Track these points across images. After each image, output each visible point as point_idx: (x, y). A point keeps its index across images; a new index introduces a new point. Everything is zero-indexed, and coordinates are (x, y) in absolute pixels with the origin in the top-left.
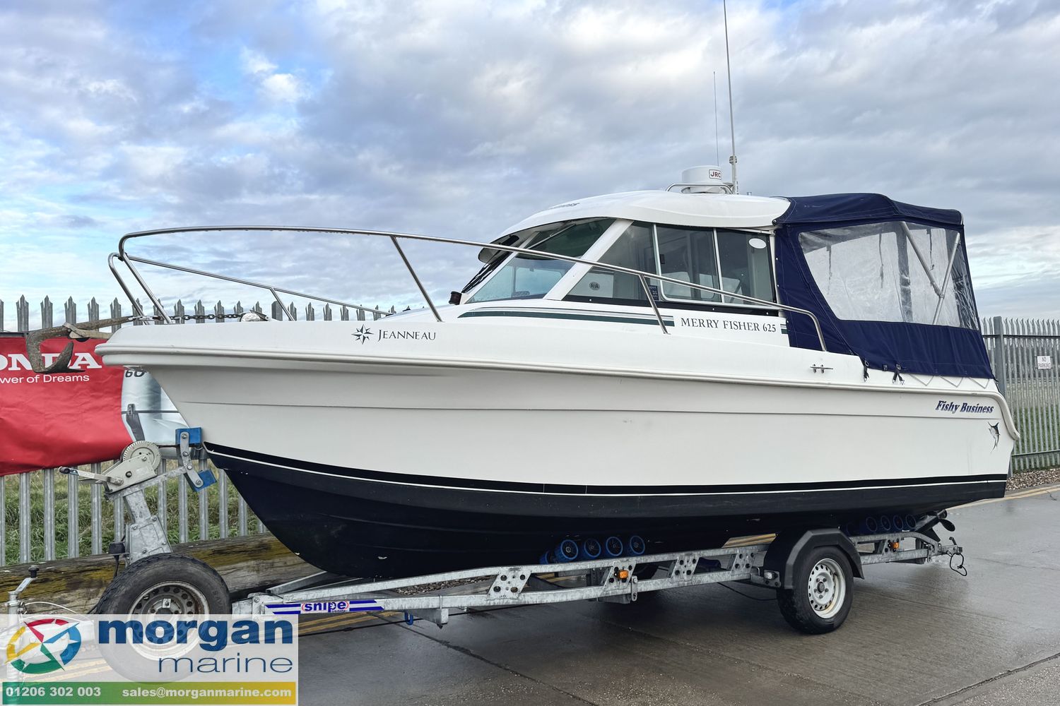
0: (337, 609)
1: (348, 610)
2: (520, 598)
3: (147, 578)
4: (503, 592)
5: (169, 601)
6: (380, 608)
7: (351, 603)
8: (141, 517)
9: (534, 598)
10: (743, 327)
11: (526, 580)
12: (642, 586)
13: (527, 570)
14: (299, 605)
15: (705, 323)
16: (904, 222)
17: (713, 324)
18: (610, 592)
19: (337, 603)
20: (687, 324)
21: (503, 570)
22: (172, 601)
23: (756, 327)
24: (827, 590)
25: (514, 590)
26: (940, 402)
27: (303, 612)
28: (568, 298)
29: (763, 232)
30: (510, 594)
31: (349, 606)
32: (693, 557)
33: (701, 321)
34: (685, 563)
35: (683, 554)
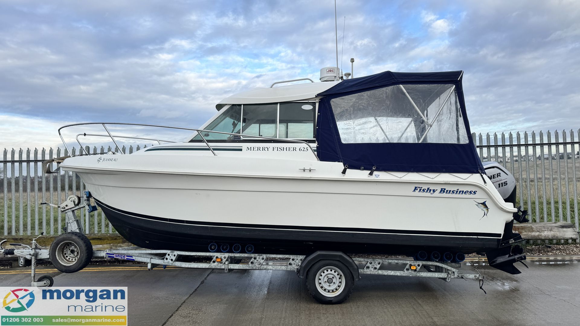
0: (123, 258)
1: (126, 259)
2: (174, 264)
3: (61, 239)
4: (168, 260)
5: (74, 247)
6: (134, 260)
7: (127, 256)
8: (71, 219)
9: (179, 264)
10: (285, 150)
11: (176, 257)
12: (231, 266)
13: (177, 253)
14: (114, 255)
15: (261, 149)
16: (401, 86)
17: (266, 149)
18: (213, 267)
19: (123, 256)
20: (250, 150)
21: (168, 252)
22: (75, 247)
23: (294, 149)
24: (334, 283)
25: (172, 260)
26: (416, 187)
27: (115, 257)
28: (192, 141)
29: (309, 101)
30: (170, 262)
31: (126, 257)
32: (262, 257)
33: (259, 148)
34: (257, 259)
35: (257, 255)
